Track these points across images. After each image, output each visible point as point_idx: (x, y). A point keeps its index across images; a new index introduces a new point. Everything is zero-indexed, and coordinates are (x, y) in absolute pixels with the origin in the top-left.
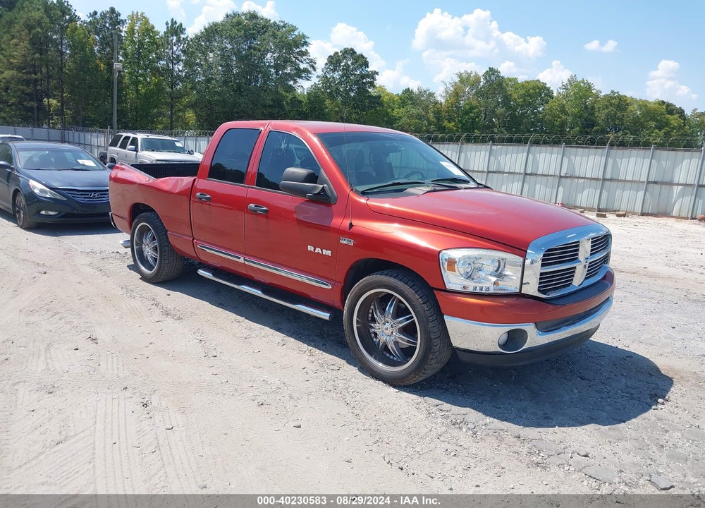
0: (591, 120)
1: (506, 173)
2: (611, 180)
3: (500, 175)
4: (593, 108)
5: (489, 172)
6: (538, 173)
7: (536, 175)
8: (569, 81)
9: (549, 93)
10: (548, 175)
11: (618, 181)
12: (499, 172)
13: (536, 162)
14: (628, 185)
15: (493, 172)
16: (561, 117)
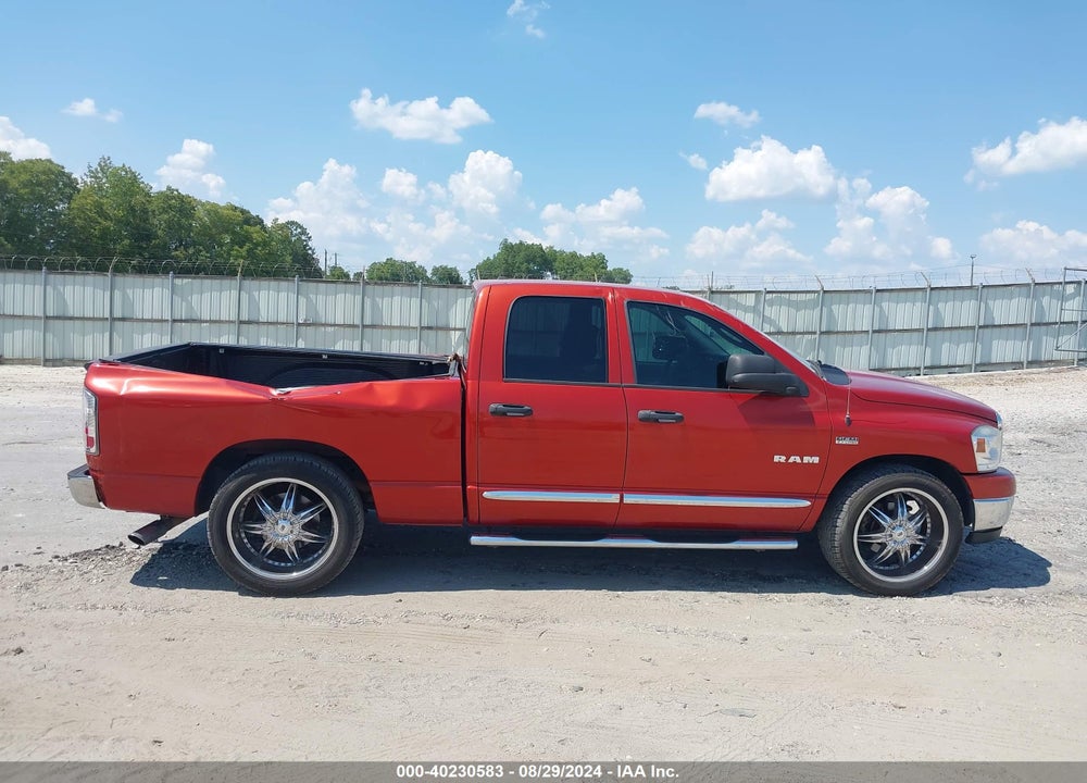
0: (144, 229)
1: (206, 322)
2: (373, 326)
3: (194, 325)
4: (145, 211)
5: (174, 321)
6: (261, 320)
7: (258, 323)
8: (99, 165)
9: (71, 183)
10: (277, 323)
11: (382, 327)
12: (194, 321)
13: (254, 304)
14: (396, 332)
15: (181, 321)
16: (100, 223)
